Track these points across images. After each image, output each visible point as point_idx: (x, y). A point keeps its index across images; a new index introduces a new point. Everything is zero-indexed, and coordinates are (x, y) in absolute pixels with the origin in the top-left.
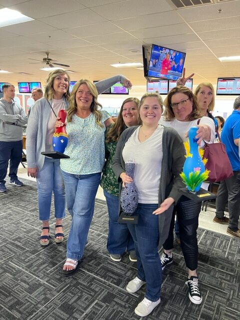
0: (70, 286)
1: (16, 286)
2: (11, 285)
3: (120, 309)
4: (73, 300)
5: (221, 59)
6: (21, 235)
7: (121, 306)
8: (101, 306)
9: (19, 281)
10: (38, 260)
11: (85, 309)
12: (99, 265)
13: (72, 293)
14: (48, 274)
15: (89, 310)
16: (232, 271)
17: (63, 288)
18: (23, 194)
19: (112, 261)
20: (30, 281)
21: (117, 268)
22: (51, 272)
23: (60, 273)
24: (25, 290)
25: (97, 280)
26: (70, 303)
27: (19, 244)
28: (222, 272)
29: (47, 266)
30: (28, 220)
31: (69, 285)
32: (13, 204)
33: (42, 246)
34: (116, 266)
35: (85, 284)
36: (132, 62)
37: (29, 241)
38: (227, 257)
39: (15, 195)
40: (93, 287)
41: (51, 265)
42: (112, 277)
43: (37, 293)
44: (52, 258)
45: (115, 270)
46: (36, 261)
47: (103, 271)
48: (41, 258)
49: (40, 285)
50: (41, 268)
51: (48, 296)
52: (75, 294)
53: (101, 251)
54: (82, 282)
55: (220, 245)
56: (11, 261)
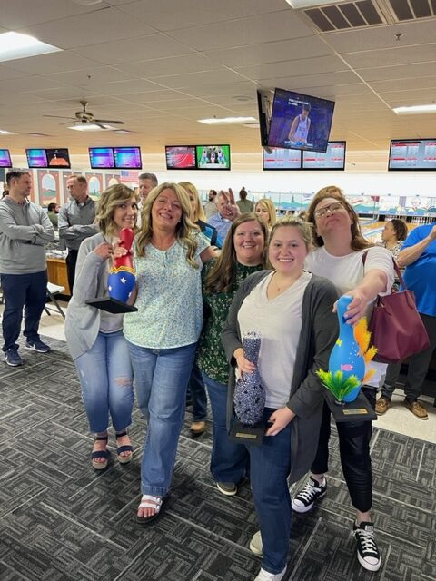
0: (152, 545)
1: (57, 548)
2: (48, 546)
4: (159, 572)
5: (397, 110)
6: (56, 451)
7: (244, 579)
9: (63, 539)
10: (91, 497)
12: (199, 503)
13: (157, 559)
14: (112, 524)
17: (140, 550)
18: (52, 368)
19: (222, 495)
20: (81, 538)
21: (231, 507)
22: (116, 520)
23: (131, 521)
24: (75, 556)
25: (198, 532)
26: (155, 578)
27: (55, 467)
28: (412, 508)
29: (108, 509)
30: (67, 419)
31: (149, 544)
32: (36, 390)
33: (96, 470)
34: (228, 504)
35: (178, 541)
36: (237, 116)
37: (72, 462)
38: (420, 481)
39: (38, 371)
40: (192, 546)
41: (114, 507)
42: (222, 526)
43: (96, 561)
44: (115, 492)
45: (228, 511)
46: (88, 499)
47: (208, 514)
48: (95, 493)
49: (100, 545)
50: (99, 512)
52: (162, 561)
53: (200, 477)
54: (172, 538)
55: (406, 458)
56: (45, 502)
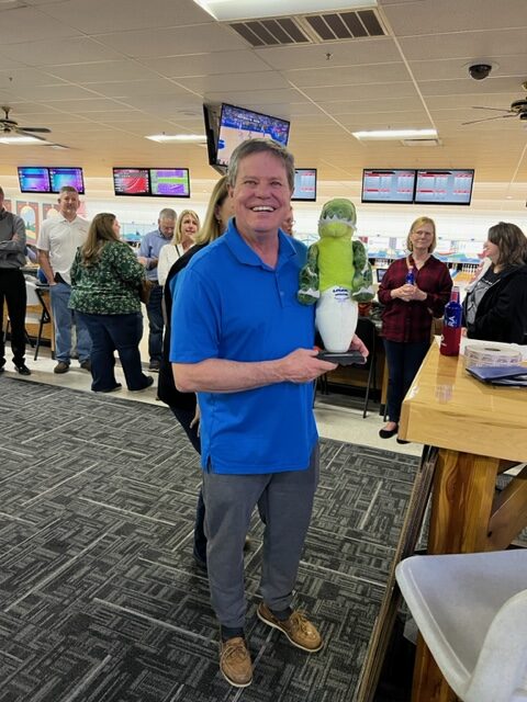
0: (62, 520)
3: (144, 540)
4: (66, 536)
5: (357, 135)
7: (146, 537)
8: (113, 540)
11: (86, 544)
12: (113, 491)
13: (65, 528)
14: (23, 508)
15: (94, 544)
16: (331, 485)
17: (49, 523)
22: (27, 505)
25: (109, 510)
26: (62, 539)
29: (19, 498)
31: (59, 519)
35: (88, 516)
36: (189, 133)
38: (329, 469)
40: (101, 518)
41: (26, 497)
42: (133, 505)
44: (29, 487)
47: (121, 498)
49: (9, 522)
50: (10, 500)
51: (23, 534)
52: (70, 530)
